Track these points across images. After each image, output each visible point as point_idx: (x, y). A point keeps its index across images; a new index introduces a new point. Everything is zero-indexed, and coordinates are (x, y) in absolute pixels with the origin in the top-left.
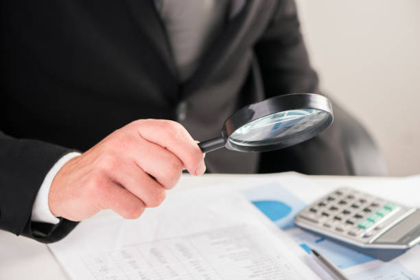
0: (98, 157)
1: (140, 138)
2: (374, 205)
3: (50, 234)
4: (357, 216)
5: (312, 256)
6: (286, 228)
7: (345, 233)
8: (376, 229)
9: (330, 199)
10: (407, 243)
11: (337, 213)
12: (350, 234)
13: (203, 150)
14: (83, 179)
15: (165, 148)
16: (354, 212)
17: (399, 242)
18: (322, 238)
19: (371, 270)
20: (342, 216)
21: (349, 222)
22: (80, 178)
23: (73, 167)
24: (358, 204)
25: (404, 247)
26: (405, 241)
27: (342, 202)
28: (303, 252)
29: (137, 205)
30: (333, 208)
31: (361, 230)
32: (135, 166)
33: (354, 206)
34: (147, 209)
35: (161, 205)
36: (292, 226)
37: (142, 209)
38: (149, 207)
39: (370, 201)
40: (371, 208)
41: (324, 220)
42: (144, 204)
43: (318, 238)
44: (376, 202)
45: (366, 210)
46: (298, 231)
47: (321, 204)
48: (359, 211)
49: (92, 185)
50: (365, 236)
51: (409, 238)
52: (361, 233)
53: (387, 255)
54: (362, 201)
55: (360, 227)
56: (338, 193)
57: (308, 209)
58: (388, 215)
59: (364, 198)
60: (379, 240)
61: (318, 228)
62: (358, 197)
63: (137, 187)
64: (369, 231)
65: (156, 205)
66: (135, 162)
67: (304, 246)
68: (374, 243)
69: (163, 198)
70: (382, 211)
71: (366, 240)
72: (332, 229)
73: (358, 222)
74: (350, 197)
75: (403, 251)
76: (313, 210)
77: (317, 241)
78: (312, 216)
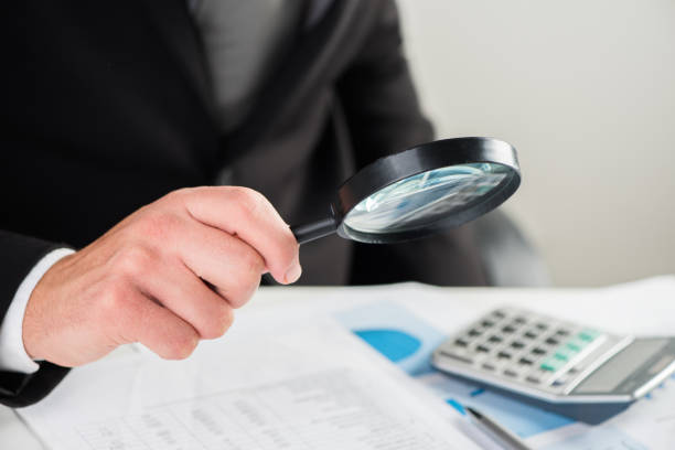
0: (115, 252)
1: (189, 218)
2: (561, 333)
3: (18, 392)
4: (537, 351)
5: (469, 418)
6: (417, 373)
7: (521, 379)
8: (572, 371)
9: (486, 324)
10: (631, 392)
11: (503, 347)
12: (531, 380)
13: (298, 238)
14: (92, 290)
15: (235, 235)
16: (530, 344)
17: (617, 391)
18: (481, 388)
19: (571, 439)
20: (510, 351)
21: (524, 361)
22: (84, 289)
23: (66, 272)
24: (535, 331)
25: (626, 398)
26: (626, 389)
27: (508, 330)
28: (452, 413)
29: (185, 335)
30: (494, 339)
31: (548, 374)
32: (182, 266)
33: (529, 335)
34: (202, 343)
35: (226, 334)
36: (429, 369)
37: (194, 341)
38: (205, 338)
39: (553, 328)
40: (558, 338)
41: (481, 358)
42: (198, 334)
43: (473, 389)
44: (565, 328)
45: (551, 341)
46: (438, 378)
47: (473, 333)
48: (539, 343)
49: (108, 300)
50: (556, 384)
51: (632, 384)
52: (549, 378)
53: (595, 414)
54: (541, 327)
55: (545, 369)
56: (499, 314)
57: (452, 341)
58: (588, 349)
59: (543, 322)
60: (582, 389)
61: (474, 372)
62: (533, 320)
63: (185, 303)
64: (560, 374)
65: (217, 335)
66: (182, 261)
67: (452, 403)
68: (573, 393)
69: (229, 322)
70: (577, 342)
71: (558, 390)
72: (499, 373)
73: (539, 360)
74: (520, 321)
75: (623, 407)
76: (460, 343)
77: (473, 395)
78: (460, 352)
